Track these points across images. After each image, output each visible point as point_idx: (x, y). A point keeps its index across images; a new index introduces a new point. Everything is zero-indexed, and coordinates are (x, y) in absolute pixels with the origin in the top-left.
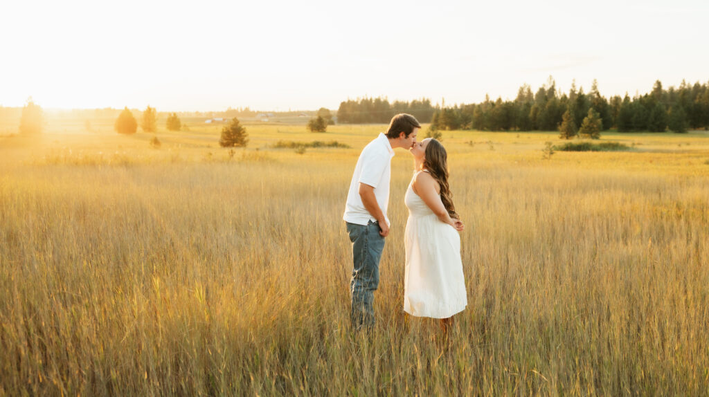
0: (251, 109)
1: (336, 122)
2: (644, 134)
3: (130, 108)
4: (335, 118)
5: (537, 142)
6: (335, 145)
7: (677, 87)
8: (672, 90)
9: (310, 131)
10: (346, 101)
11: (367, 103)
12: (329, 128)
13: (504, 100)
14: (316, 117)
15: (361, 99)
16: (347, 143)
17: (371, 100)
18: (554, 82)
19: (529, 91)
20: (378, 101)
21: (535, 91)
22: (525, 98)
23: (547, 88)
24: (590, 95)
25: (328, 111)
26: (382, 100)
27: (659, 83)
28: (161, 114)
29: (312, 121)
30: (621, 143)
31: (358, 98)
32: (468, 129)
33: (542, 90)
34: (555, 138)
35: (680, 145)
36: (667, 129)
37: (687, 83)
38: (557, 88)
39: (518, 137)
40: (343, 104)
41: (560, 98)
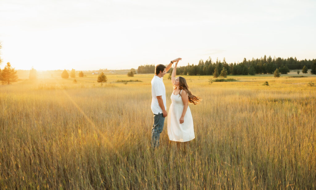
0: (108, 69)
1: (137, 73)
2: (241, 76)
3: (66, 69)
4: (136, 72)
5: (206, 79)
6: (137, 81)
7: (251, 60)
8: (249, 61)
9: (128, 76)
10: (140, 66)
11: (147, 67)
12: (135, 75)
13: (194, 65)
14: (130, 72)
15: (146, 65)
16: (141, 80)
17: (149, 65)
18: (211, 59)
19: (203, 62)
20: (151, 66)
21: (205, 62)
22: (201, 64)
23: (208, 61)
24: (223, 63)
25: (134, 69)
26: (153, 65)
27: (245, 59)
28: (77, 71)
29: (129, 73)
30: (234, 79)
31: (144, 65)
32: (183, 75)
33: (207, 61)
34: (212, 77)
35: (253, 79)
36: (248, 74)
37: (254, 59)
38: (212, 61)
39: (200, 77)
40: (139, 67)
41: (213, 64)
